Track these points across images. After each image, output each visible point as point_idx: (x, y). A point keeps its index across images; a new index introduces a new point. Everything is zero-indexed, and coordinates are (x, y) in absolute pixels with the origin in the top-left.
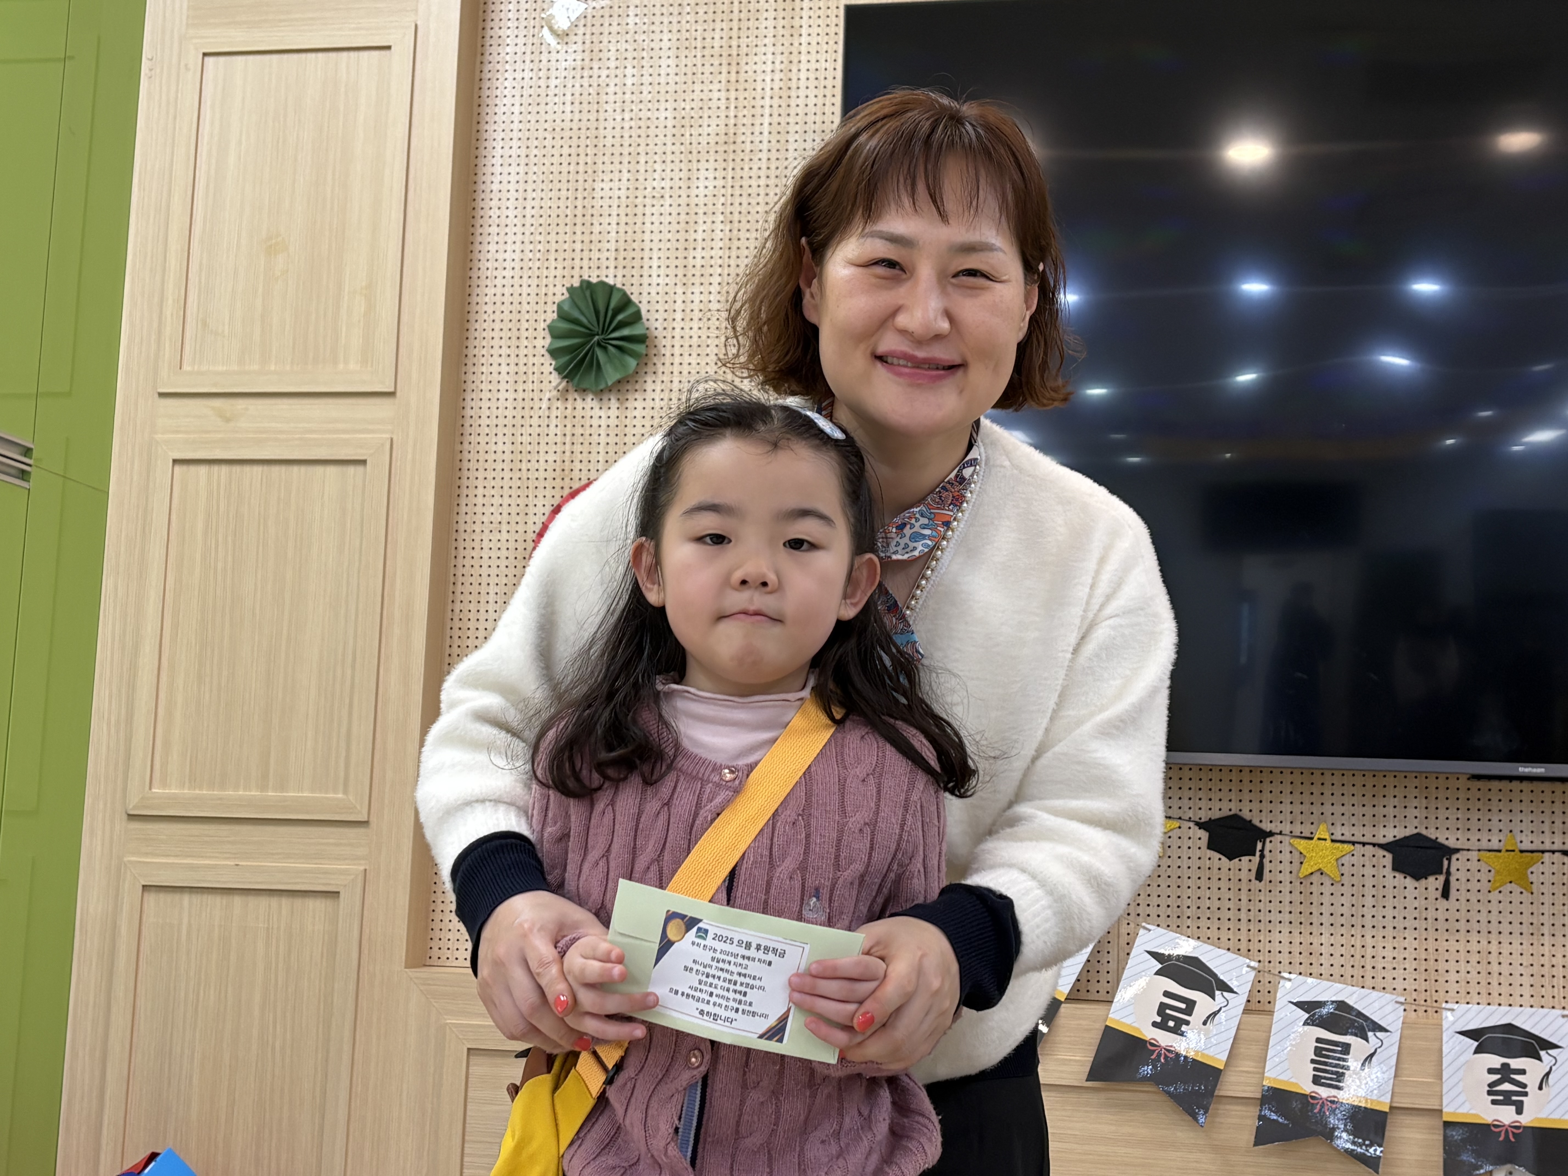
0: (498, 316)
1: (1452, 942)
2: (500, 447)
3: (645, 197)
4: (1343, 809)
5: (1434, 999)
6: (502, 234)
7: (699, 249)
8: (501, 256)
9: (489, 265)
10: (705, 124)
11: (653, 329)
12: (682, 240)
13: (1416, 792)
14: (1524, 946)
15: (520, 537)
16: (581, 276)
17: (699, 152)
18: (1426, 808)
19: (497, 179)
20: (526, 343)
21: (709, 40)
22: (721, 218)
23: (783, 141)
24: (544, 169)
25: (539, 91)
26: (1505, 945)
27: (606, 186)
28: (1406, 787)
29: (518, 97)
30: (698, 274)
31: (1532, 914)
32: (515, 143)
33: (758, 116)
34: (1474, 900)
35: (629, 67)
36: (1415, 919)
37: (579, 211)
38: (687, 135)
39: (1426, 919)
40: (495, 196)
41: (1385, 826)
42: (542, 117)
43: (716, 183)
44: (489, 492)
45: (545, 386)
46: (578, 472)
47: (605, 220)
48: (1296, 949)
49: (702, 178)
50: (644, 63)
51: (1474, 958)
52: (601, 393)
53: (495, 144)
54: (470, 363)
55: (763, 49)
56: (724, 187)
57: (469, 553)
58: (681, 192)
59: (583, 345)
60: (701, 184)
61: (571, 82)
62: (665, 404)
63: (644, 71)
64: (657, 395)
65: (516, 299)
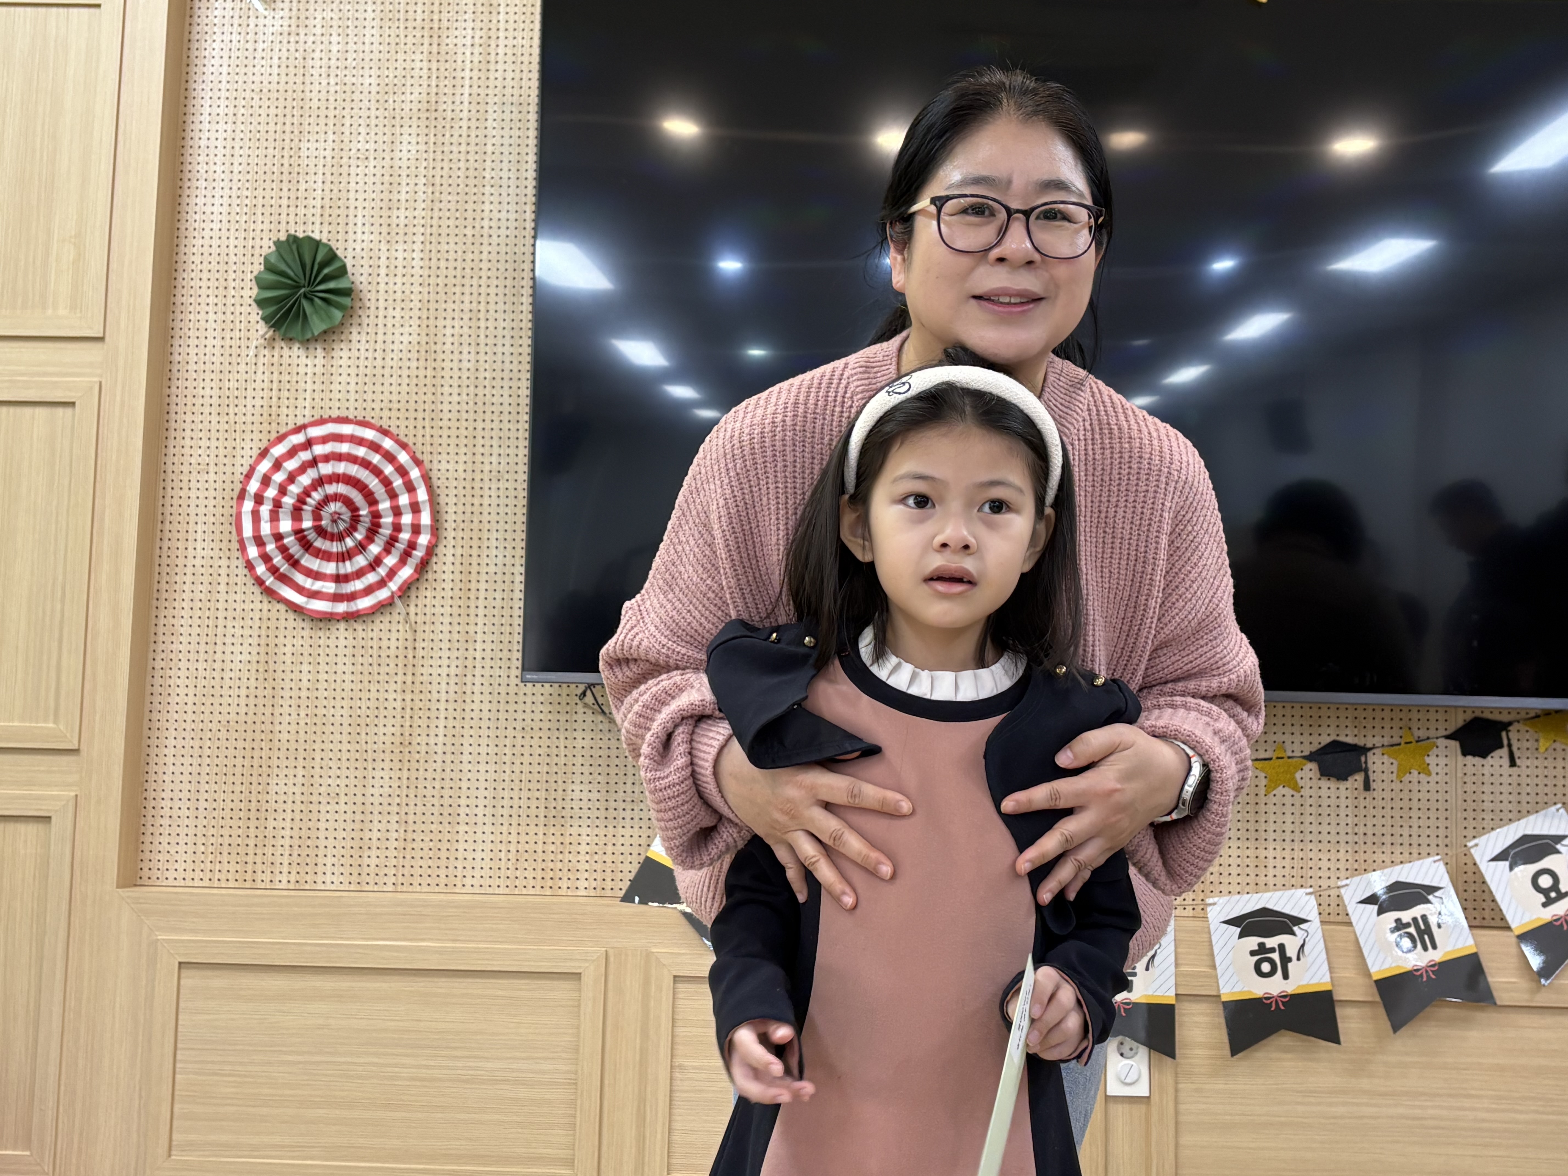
0: (205, 266)
2: (208, 392)
3: (350, 158)
6: (210, 188)
7: (403, 210)
8: (209, 209)
9: (197, 217)
10: (408, 92)
11: (358, 283)
12: (386, 200)
15: (228, 478)
16: (287, 231)
17: (402, 118)
19: (204, 135)
20: (233, 292)
21: (411, 13)
22: (424, 181)
23: (482, 111)
24: (251, 127)
25: (246, 53)
27: (312, 145)
29: (225, 58)
30: (401, 232)
32: (222, 102)
33: (458, 87)
35: (334, 34)
37: (286, 169)
38: (391, 101)
40: (203, 151)
42: (249, 77)
43: (419, 147)
44: (197, 434)
45: (252, 334)
46: (285, 417)
47: (311, 178)
49: (405, 143)
50: (349, 31)
52: (307, 342)
53: (202, 101)
54: (178, 311)
55: (464, 25)
56: (426, 152)
58: (385, 155)
59: (289, 296)
60: (405, 147)
61: (278, 46)
62: (370, 355)
63: (349, 39)
64: (363, 346)
65: (224, 250)
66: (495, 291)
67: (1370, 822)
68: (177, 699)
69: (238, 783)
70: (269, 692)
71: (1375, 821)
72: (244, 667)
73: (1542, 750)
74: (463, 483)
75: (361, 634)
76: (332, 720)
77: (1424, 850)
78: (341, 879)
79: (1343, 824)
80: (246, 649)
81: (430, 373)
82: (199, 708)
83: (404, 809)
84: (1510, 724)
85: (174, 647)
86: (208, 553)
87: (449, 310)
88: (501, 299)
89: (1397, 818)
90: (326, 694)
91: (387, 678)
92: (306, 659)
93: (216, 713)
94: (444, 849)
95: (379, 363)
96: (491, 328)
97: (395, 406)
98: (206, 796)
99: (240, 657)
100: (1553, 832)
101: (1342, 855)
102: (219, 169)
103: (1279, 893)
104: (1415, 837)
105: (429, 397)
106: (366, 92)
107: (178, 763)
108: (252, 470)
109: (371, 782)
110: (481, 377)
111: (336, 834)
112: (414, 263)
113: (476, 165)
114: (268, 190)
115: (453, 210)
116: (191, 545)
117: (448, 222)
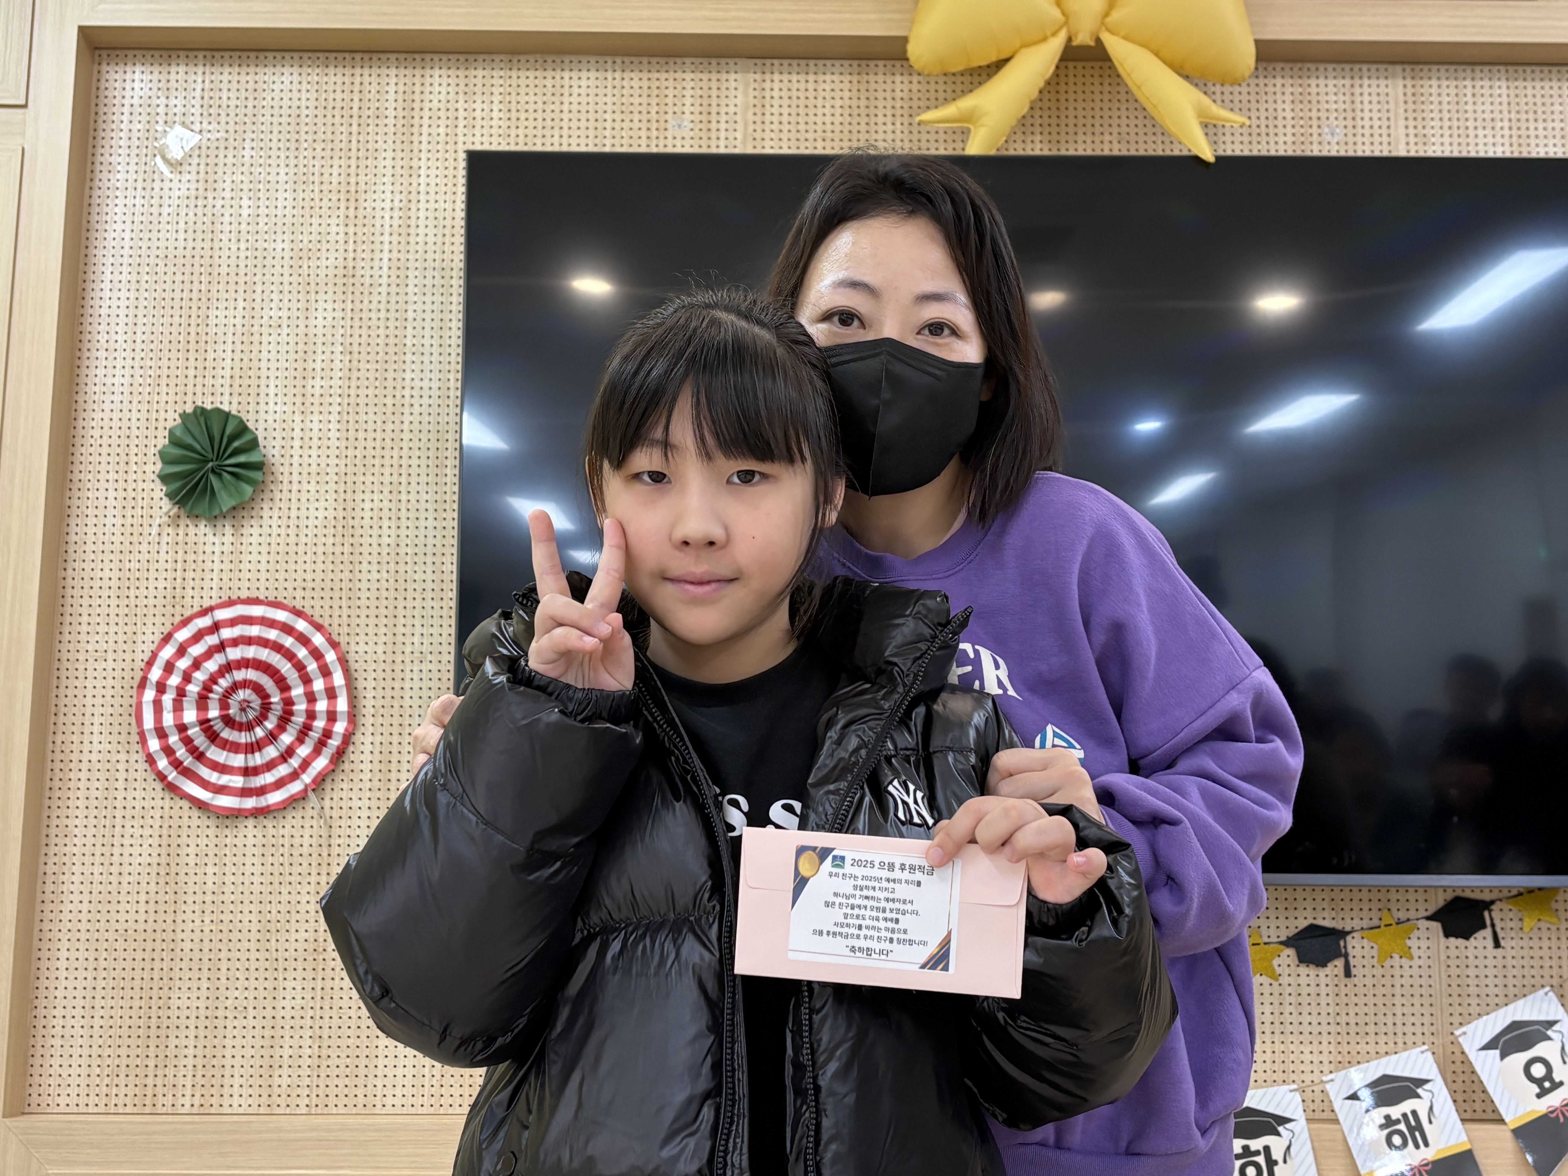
0: (105, 441)
2: (107, 574)
3: (261, 326)
7: (318, 379)
9: (96, 389)
10: (324, 257)
11: (270, 456)
12: (300, 369)
15: (127, 665)
16: (194, 403)
17: (317, 284)
19: (105, 303)
20: (135, 468)
21: (326, 176)
22: (341, 349)
23: (402, 276)
24: (156, 295)
25: (151, 218)
27: (221, 313)
29: (128, 223)
30: (317, 403)
32: (125, 269)
33: (377, 252)
35: (245, 198)
37: (193, 338)
38: (305, 267)
40: (104, 320)
42: (154, 244)
43: (335, 314)
44: (95, 619)
45: (156, 512)
46: (190, 599)
47: (220, 347)
49: (320, 310)
50: (261, 195)
52: (214, 519)
53: (103, 269)
54: (75, 488)
55: (382, 188)
56: (343, 319)
57: (72, 682)
58: (299, 322)
59: (196, 471)
60: (320, 314)
61: (185, 210)
62: (283, 531)
63: (261, 203)
64: (275, 522)
65: (125, 424)
66: (417, 462)
67: (1352, 1010)
68: (70, 907)
70: (170, 897)
71: (1357, 1009)
72: (144, 870)
73: (1526, 929)
74: (383, 666)
75: (271, 831)
76: (239, 926)
77: (1410, 1039)
78: (250, 1101)
79: (1324, 1013)
80: (145, 850)
81: (347, 549)
82: (95, 916)
83: (319, 1023)
84: (1492, 902)
85: (66, 850)
86: (105, 747)
87: (368, 483)
88: (423, 470)
89: (1380, 1005)
90: (233, 898)
91: (299, 878)
92: (211, 860)
93: (113, 922)
94: (361, 1066)
95: (292, 539)
96: (413, 501)
97: (310, 585)
99: (139, 860)
100: (1543, 1017)
101: (1324, 1047)
102: (120, 338)
103: (1261, 1091)
104: (1399, 1025)
105: (346, 575)
106: (278, 257)
107: (71, 978)
108: (154, 656)
109: (282, 993)
110: (402, 553)
111: (244, 1052)
112: (330, 435)
113: (397, 332)
115: (372, 379)
116: (86, 738)
117: (366, 392)
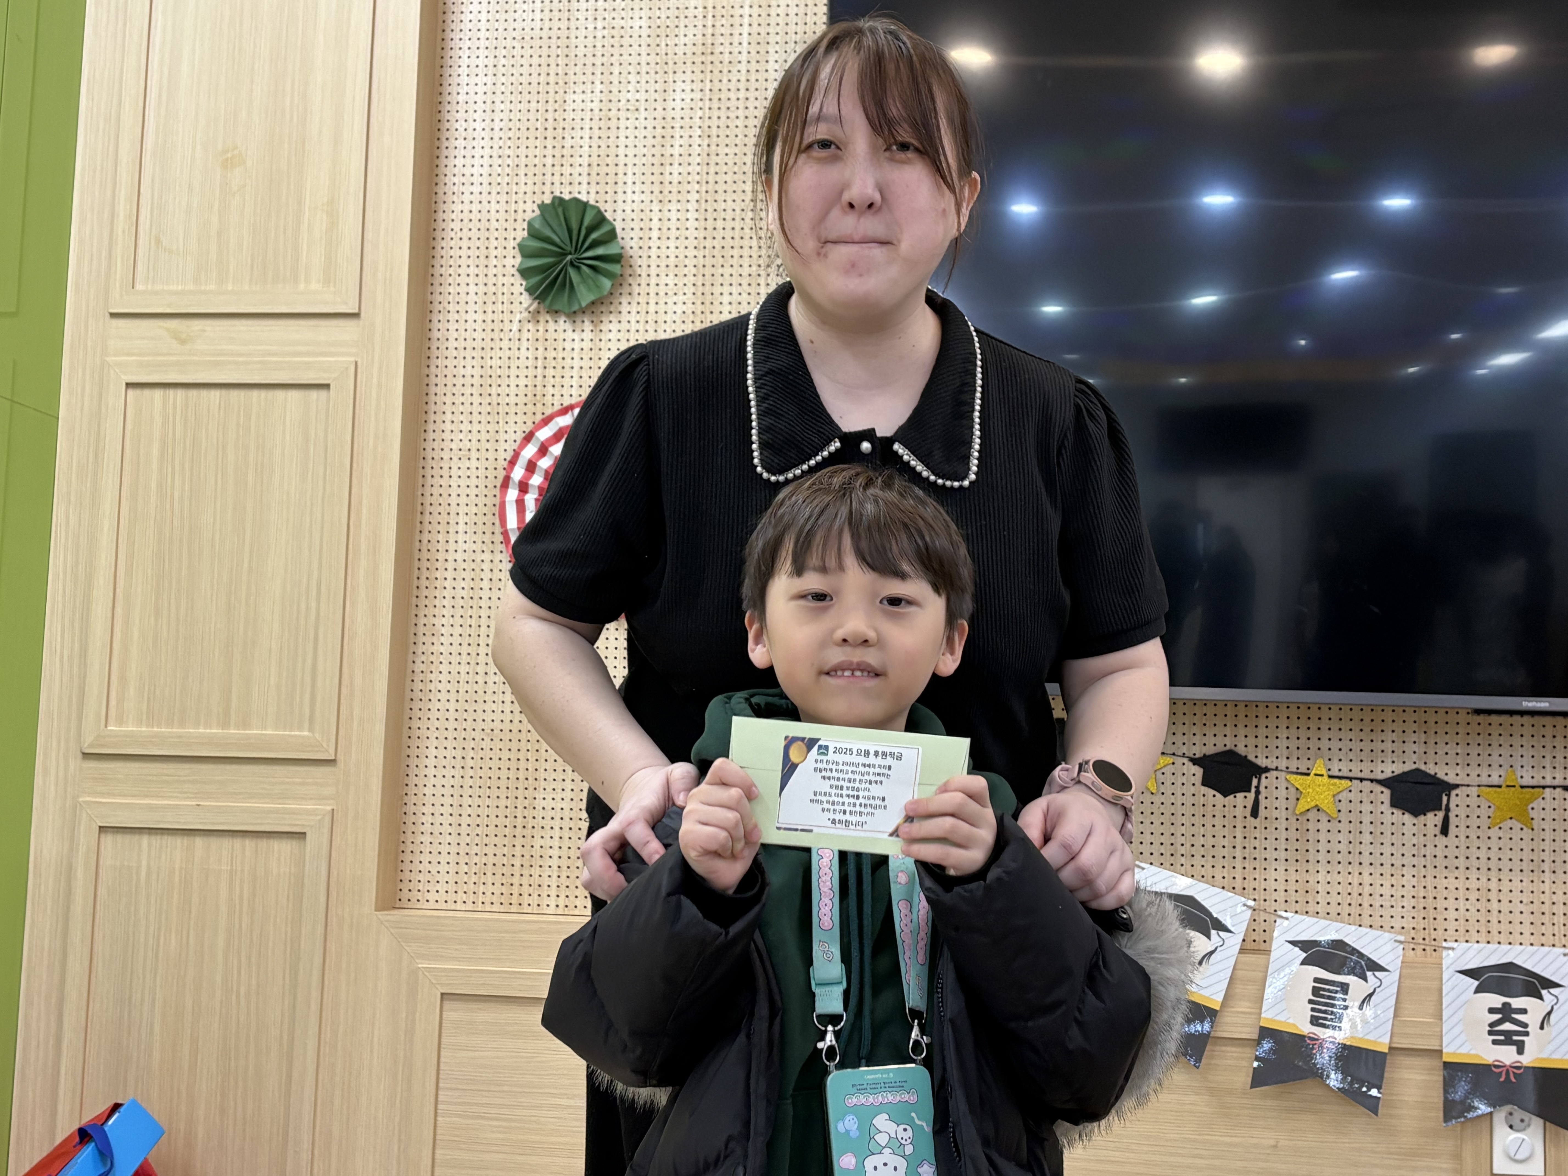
0: (465, 234)
1: (1451, 879)
2: (469, 371)
3: (619, 110)
4: (1340, 745)
5: (1433, 937)
6: (469, 147)
7: (676, 165)
9: (456, 180)
10: (682, 33)
11: (628, 248)
12: (658, 155)
13: (1415, 727)
14: (1524, 884)
15: (490, 464)
16: (552, 193)
17: (675, 63)
18: (1425, 743)
19: (463, 90)
20: (495, 262)
22: (699, 132)
23: (763, 52)
24: (513, 79)
26: (1505, 881)
27: (578, 97)
28: (1404, 721)
30: (674, 190)
31: (1533, 850)
32: (482, 53)
33: (737, 26)
34: (1473, 837)
36: (1414, 855)
37: (550, 125)
38: (663, 45)
39: (1424, 856)
40: (462, 107)
41: (1383, 762)
42: (511, 25)
43: (693, 95)
44: (458, 417)
45: (516, 307)
46: (551, 397)
47: (577, 133)
48: (1292, 887)
49: (678, 90)
51: (1473, 896)
52: (573, 315)
53: (461, 53)
54: (436, 283)
56: (701, 100)
57: (437, 481)
58: (657, 105)
59: (555, 264)
60: (678, 96)
62: (641, 327)
64: (633, 318)
65: (484, 216)
68: (438, 705)
69: (503, 797)
82: (462, 715)
85: (434, 649)
86: (470, 546)
87: (727, 276)
93: (479, 721)
98: (469, 811)
102: (478, 125)
106: (636, 35)
107: (439, 776)
108: (516, 455)
112: (688, 224)
114: (532, 149)
115: (731, 163)
116: (452, 538)
117: (726, 178)
